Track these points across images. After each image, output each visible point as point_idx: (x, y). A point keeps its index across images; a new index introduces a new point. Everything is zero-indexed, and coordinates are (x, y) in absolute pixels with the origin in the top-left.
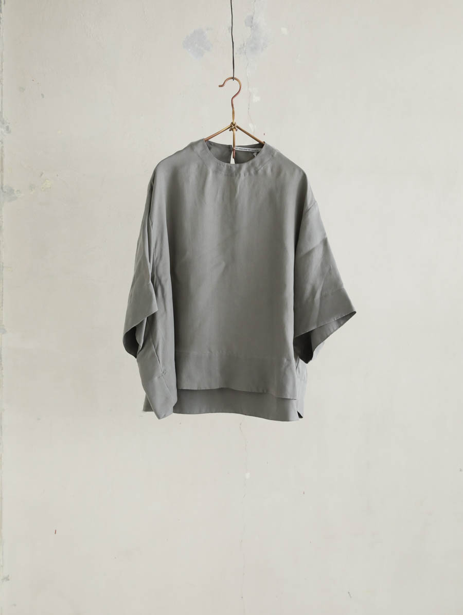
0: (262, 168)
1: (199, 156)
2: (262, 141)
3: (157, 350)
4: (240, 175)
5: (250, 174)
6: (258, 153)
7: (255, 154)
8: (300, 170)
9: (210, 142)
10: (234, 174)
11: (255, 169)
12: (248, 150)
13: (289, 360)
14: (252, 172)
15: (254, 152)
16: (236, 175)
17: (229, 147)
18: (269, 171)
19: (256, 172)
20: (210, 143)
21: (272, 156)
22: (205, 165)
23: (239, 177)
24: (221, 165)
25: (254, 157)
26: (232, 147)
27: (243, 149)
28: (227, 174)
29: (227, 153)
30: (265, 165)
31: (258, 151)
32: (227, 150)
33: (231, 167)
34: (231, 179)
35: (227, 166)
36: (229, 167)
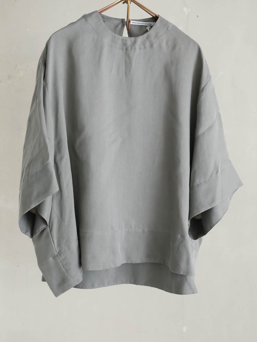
0: (157, 42)
1: (93, 28)
2: (157, 13)
3: (51, 230)
4: (135, 49)
5: (145, 48)
6: (151, 27)
8: (195, 43)
9: (103, 15)
10: (130, 48)
11: (150, 42)
12: (140, 24)
13: (183, 237)
14: (148, 44)
15: (147, 26)
16: (131, 49)
17: (123, 20)
18: (164, 44)
19: (152, 46)
20: (103, 17)
21: (167, 29)
22: (101, 38)
23: (135, 51)
24: (116, 37)
25: (147, 31)
26: (126, 21)
27: (136, 23)
28: (122, 48)
29: (120, 26)
30: (160, 39)
31: (151, 25)
32: (120, 23)
33: (124, 41)
34: (126, 52)
35: (121, 39)
36: (123, 40)
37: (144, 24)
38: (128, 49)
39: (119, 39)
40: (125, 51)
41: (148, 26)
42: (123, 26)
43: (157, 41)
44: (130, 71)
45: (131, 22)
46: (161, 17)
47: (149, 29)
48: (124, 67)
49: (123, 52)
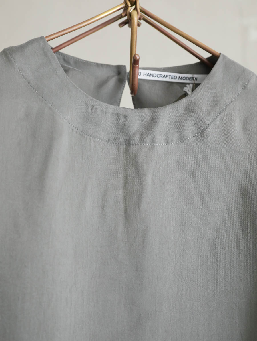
0: (217, 121)
2: (217, 50)
4: (153, 141)
5: (182, 138)
6: (197, 85)
7: (188, 89)
9: (62, 54)
10: (137, 138)
11: (196, 123)
12: (168, 79)
14: (190, 129)
15: (184, 84)
17: (119, 70)
19: (202, 132)
20: (66, 59)
21: (245, 87)
22: (50, 108)
23: (152, 147)
24: (96, 109)
25: (185, 95)
26: (128, 70)
27: (157, 76)
28: (115, 139)
29: (112, 82)
30: (226, 113)
31: (196, 82)
32: (113, 76)
33: (122, 119)
34: (126, 151)
35: (113, 114)
36: (118, 116)
37: (176, 77)
38: (132, 142)
39: (106, 113)
40: (122, 148)
41: (189, 84)
42: (120, 82)
43: (218, 119)
44: (138, 204)
45: (142, 74)
46: (224, 57)
47: (191, 90)
48: (121, 192)
49: (118, 149)
